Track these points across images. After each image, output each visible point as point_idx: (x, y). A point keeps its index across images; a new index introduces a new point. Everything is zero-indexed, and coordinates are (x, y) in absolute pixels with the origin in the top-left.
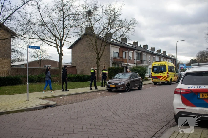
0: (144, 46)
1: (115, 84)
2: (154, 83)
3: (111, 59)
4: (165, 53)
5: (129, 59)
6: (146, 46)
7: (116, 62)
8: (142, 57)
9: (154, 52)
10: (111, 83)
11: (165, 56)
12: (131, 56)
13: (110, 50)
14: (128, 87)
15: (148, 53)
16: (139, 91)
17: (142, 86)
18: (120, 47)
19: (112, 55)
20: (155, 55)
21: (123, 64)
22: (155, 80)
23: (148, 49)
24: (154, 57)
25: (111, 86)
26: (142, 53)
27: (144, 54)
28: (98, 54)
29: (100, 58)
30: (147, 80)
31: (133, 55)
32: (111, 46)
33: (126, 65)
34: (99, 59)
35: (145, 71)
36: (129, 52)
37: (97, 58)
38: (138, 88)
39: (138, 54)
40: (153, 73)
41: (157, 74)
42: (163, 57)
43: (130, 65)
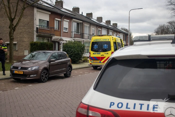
0: (87, 14)
1: (22, 68)
2: (93, 66)
3: (35, 29)
4: (115, 25)
5: (64, 31)
6: (90, 15)
7: (42, 34)
8: (83, 29)
9: (101, 23)
10: (16, 68)
11: (115, 29)
12: (67, 27)
13: (35, 17)
14: (46, 75)
15: (92, 24)
16: (67, 80)
17: (70, 72)
18: (50, 13)
19: (37, 23)
20: (101, 27)
21: (54, 38)
22: (94, 63)
23: (92, 19)
24: (100, 30)
25: (16, 72)
26: (82, 23)
27: (86, 25)
28: (12, 20)
29: (15, 26)
30: (87, 61)
31: (70, 26)
32: (35, 10)
33: (58, 39)
34: (13, 29)
35: (82, 49)
36: (64, 22)
37: (10, 27)
38: (64, 74)
39: (78, 24)
40: (92, 52)
41: (98, 54)
42: (112, 30)
43: (64, 39)
